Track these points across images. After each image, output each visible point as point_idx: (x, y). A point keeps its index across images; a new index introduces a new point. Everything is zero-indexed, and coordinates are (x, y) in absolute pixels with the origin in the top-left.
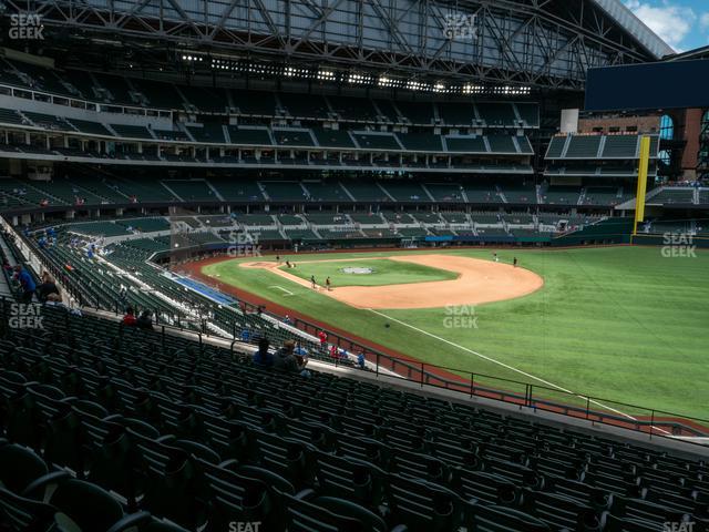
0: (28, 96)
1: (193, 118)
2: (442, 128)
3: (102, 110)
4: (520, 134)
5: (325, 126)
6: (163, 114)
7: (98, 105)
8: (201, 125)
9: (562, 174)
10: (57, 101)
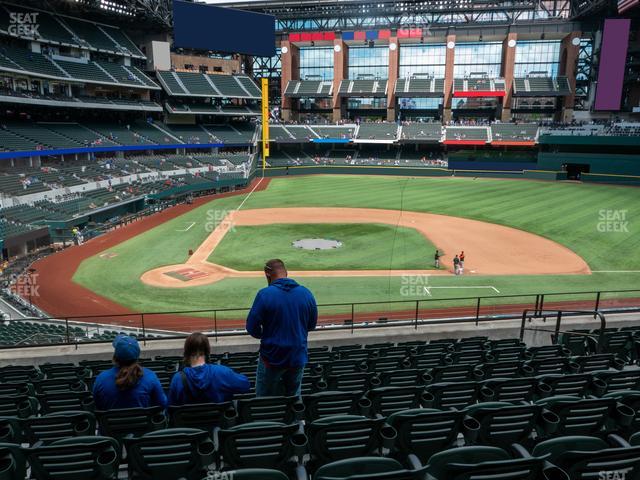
2: (43, 45)
4: (127, 63)
9: (190, 112)
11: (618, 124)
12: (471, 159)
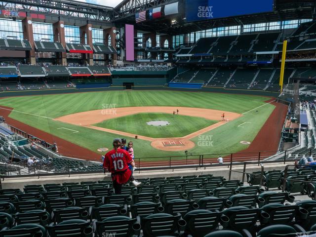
11: (139, 66)
12: (83, 83)
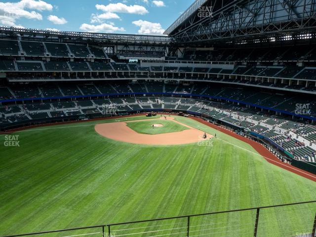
0: (186, 62)
1: (245, 63)
3: (213, 63)
5: (297, 64)
6: (231, 64)
7: (211, 62)
8: (245, 66)
10: (195, 63)
